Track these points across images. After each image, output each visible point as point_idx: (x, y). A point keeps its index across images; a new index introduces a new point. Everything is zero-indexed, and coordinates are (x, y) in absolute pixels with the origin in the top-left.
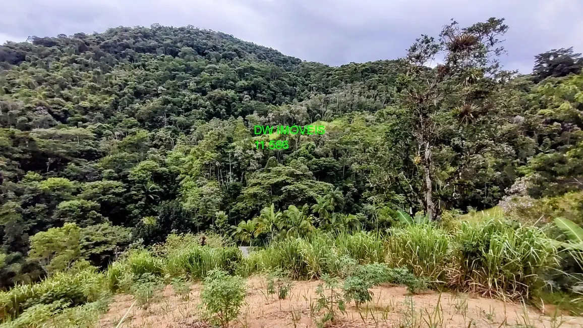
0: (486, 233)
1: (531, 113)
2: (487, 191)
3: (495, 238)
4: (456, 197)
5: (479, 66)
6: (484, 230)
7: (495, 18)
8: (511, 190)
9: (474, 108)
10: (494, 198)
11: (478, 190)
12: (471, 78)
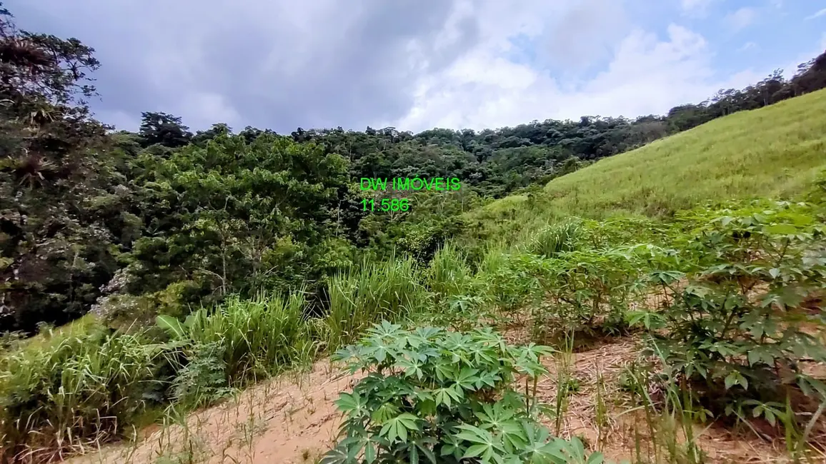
0: (56, 363)
1: (137, 184)
2: (74, 293)
3: (69, 367)
4: (5, 313)
5: (54, 102)
6: (51, 360)
7: (80, 42)
8: (109, 288)
9: (45, 164)
10: (85, 302)
11: (53, 294)
12: (40, 114)
